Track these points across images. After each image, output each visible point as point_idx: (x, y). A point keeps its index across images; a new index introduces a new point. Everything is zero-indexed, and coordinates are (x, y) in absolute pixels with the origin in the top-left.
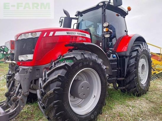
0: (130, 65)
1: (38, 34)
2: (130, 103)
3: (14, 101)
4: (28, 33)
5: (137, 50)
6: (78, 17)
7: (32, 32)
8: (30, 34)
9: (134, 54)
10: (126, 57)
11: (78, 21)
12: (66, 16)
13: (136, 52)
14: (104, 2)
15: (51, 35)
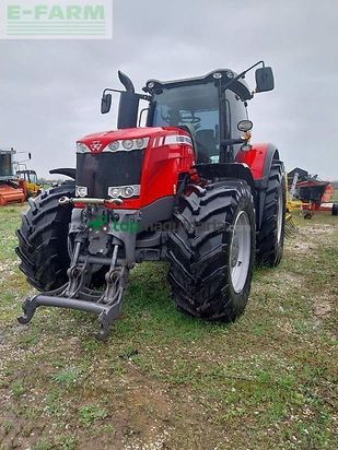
0: (267, 207)
1: (146, 143)
4: (131, 139)
5: (277, 177)
7: (137, 138)
10: (260, 190)
11: (150, 105)
12: (125, 90)
13: (275, 181)
14: (224, 73)
15: (160, 144)
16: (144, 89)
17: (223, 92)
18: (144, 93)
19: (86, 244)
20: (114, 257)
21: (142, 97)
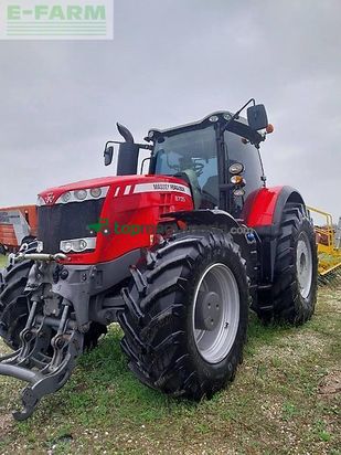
0: (280, 256)
1: (104, 192)
2: (284, 340)
3: (59, 345)
4: (84, 189)
5: (292, 222)
6: (151, 143)
7: (92, 188)
8: (88, 190)
9: (287, 231)
10: (272, 237)
11: (152, 154)
12: (124, 141)
13: (291, 227)
14: (220, 115)
15: (127, 192)
16: (147, 139)
17: (222, 134)
18: (146, 143)
19: (41, 304)
20: (63, 320)
21: (144, 147)
